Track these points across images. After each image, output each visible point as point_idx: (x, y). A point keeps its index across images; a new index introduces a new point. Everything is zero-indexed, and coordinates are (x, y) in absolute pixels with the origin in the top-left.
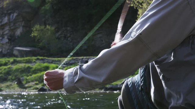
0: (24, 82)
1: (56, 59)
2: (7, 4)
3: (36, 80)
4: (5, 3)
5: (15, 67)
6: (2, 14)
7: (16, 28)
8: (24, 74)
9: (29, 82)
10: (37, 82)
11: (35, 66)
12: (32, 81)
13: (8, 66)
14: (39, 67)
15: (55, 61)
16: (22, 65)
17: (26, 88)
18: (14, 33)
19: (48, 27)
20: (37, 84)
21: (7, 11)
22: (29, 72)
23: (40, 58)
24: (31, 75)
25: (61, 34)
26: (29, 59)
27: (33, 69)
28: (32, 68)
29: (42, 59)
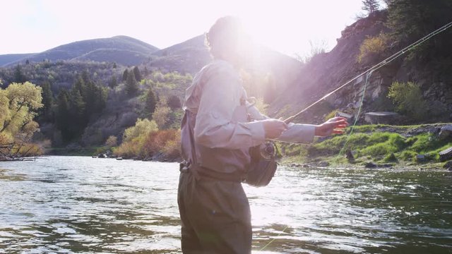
0: (355, 156)
1: (402, 127)
2: (362, 58)
3: (369, 154)
4: (360, 57)
5: (349, 137)
6: (357, 72)
7: (373, 88)
8: (358, 146)
9: (361, 156)
10: (369, 156)
11: (372, 136)
12: (365, 155)
13: (343, 137)
14: (377, 137)
15: (400, 129)
16: (359, 135)
17: (355, 163)
18: (371, 95)
19: (410, 84)
20: (369, 159)
21: (363, 67)
22: (364, 143)
23: (382, 125)
24: (365, 147)
25: (431, 93)
26: (368, 127)
27: (369, 140)
28: (368, 138)
29: (383, 127)
